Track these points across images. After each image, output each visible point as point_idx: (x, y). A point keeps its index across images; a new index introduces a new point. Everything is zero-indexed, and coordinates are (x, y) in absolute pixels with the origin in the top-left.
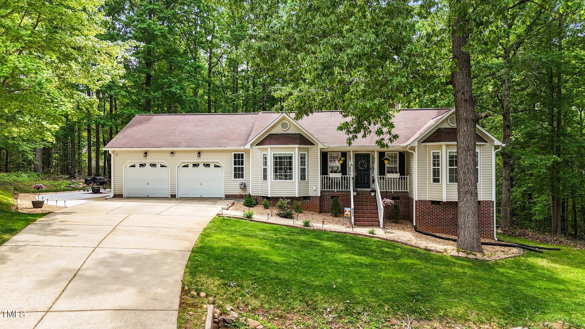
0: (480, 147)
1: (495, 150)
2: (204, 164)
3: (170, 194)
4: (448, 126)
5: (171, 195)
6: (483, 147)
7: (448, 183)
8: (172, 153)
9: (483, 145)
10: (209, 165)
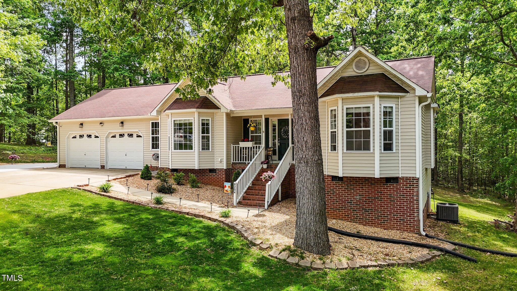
0: (396, 100)
1: (420, 103)
2: (128, 134)
3: (100, 165)
4: (354, 74)
5: (102, 166)
6: (402, 99)
7: (345, 151)
8: (101, 123)
9: (402, 97)
10: (132, 135)
